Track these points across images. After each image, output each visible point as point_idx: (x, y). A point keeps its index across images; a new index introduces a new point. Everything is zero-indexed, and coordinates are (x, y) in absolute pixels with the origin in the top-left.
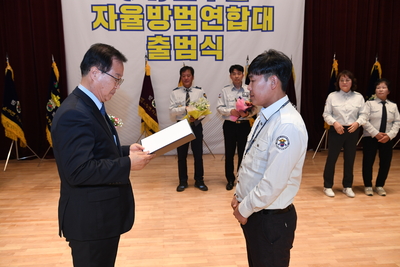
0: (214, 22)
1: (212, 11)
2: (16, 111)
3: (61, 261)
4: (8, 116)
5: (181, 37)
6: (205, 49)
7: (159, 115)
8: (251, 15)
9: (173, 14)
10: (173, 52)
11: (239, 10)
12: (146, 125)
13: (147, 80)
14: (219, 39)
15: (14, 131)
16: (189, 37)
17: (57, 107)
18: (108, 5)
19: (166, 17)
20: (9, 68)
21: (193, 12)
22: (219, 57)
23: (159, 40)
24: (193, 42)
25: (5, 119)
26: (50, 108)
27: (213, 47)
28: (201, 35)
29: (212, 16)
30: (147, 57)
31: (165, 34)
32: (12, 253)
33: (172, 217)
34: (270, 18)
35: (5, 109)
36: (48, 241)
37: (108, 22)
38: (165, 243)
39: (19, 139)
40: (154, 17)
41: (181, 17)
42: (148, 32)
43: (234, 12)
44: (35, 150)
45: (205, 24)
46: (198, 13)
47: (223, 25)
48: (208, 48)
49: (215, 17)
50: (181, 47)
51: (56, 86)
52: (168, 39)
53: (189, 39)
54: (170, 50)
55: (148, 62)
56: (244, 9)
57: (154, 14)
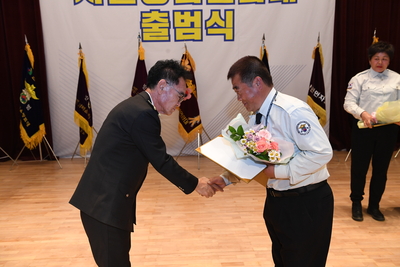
5: (182, 12)
6: (212, 27)
10: (172, 30)
13: (141, 66)
14: (229, 14)
16: (192, 13)
17: (31, 99)
22: (229, 37)
23: (155, 16)
24: (196, 19)
26: (24, 100)
27: (222, 24)
28: (206, 9)
30: (141, 38)
31: (162, 8)
42: (141, 7)
48: (216, 26)
50: (183, 25)
51: (30, 73)
52: (166, 15)
53: (192, 15)
54: (169, 28)
55: (142, 44)
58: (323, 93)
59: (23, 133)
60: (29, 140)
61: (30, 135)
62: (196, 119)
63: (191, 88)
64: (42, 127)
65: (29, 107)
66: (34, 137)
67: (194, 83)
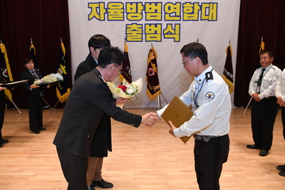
0: (174, 15)
1: (172, 7)
3: (60, 187)
5: (150, 25)
6: (167, 34)
8: (201, 9)
9: (145, 9)
10: (144, 35)
11: (192, 5)
14: (177, 26)
17: (63, 73)
18: (99, 3)
19: (140, 11)
20: (32, 46)
21: (159, 7)
22: (177, 39)
23: (134, 27)
24: (158, 29)
27: (173, 32)
28: (164, 23)
29: (172, 10)
30: (126, 39)
31: (138, 23)
32: (27, 178)
33: (142, 155)
34: (214, 11)
36: (53, 170)
37: (99, 14)
38: (136, 176)
40: (131, 11)
41: (150, 11)
42: (126, 22)
43: (188, 8)
44: (49, 103)
45: (167, 16)
46: (163, 8)
47: (180, 16)
48: (169, 33)
49: (175, 10)
50: (150, 32)
51: (63, 59)
52: (141, 26)
53: (156, 26)
54: (142, 34)
55: (127, 43)
56: (196, 5)
57: (131, 9)
58: (232, 73)
59: (58, 93)
60: (61, 97)
61: (62, 95)
62: (157, 87)
63: (154, 69)
64: (69, 90)
66: (64, 95)
67: (156, 66)
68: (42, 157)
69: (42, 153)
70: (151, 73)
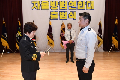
0: (73, 7)
1: (72, 3)
2: (6, 37)
4: (3, 38)
5: (62, 12)
6: (70, 16)
7: (54, 39)
8: (86, 4)
9: (59, 4)
11: (82, 2)
12: (49, 42)
13: (50, 26)
14: (75, 12)
15: (5, 43)
17: (20, 35)
18: (37, 1)
19: (57, 5)
20: (4, 22)
21: (66, 3)
22: (75, 19)
23: (54, 13)
24: (66, 14)
25: (2, 40)
26: (17, 36)
27: (73, 15)
28: (69, 11)
29: (72, 5)
30: (50, 19)
31: (56, 11)
34: (93, 5)
35: (2, 36)
37: (37, 7)
39: (7, 46)
41: (62, 5)
42: (50, 10)
43: (80, 3)
44: (12, 50)
45: (70, 7)
46: (68, 4)
47: (76, 8)
49: (74, 5)
50: (62, 15)
51: (20, 28)
52: (57, 13)
54: (58, 16)
55: (51, 20)
56: (84, 2)
57: (53, 4)
58: (102, 35)
59: (17, 45)
60: (18, 47)
63: (64, 33)
65: (19, 38)
68: (9, 77)
69: (9, 75)
70: (63, 35)
